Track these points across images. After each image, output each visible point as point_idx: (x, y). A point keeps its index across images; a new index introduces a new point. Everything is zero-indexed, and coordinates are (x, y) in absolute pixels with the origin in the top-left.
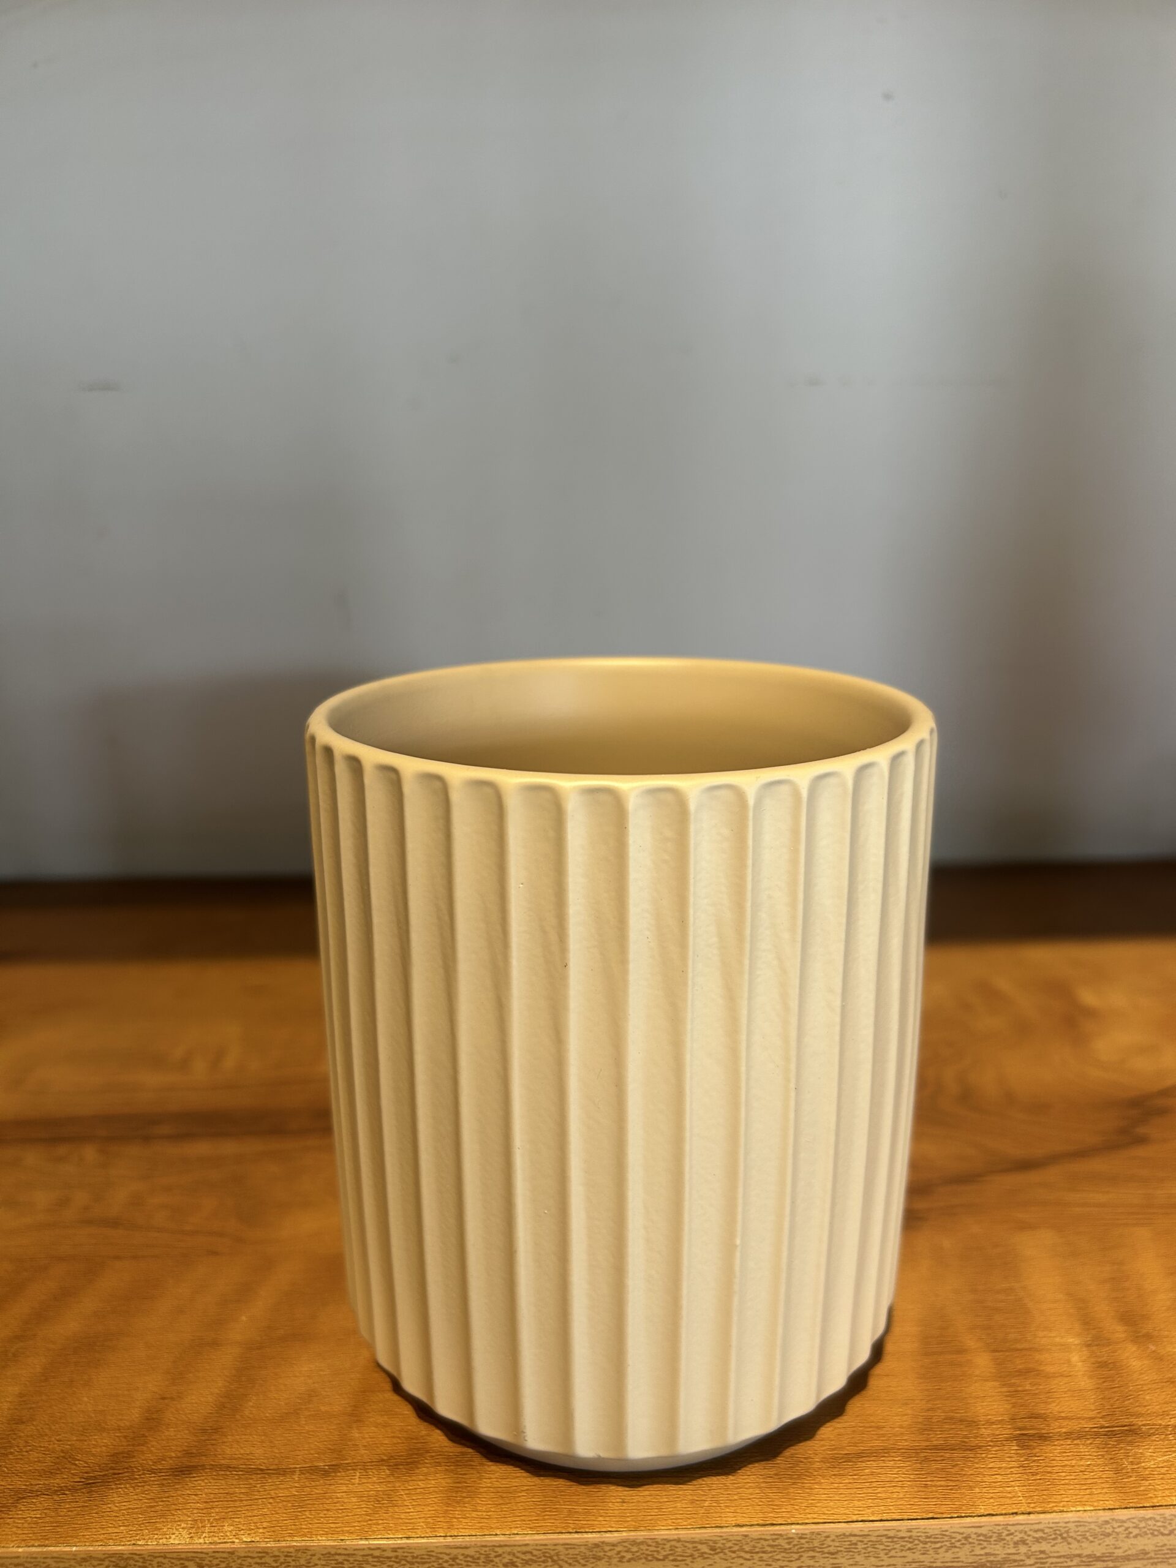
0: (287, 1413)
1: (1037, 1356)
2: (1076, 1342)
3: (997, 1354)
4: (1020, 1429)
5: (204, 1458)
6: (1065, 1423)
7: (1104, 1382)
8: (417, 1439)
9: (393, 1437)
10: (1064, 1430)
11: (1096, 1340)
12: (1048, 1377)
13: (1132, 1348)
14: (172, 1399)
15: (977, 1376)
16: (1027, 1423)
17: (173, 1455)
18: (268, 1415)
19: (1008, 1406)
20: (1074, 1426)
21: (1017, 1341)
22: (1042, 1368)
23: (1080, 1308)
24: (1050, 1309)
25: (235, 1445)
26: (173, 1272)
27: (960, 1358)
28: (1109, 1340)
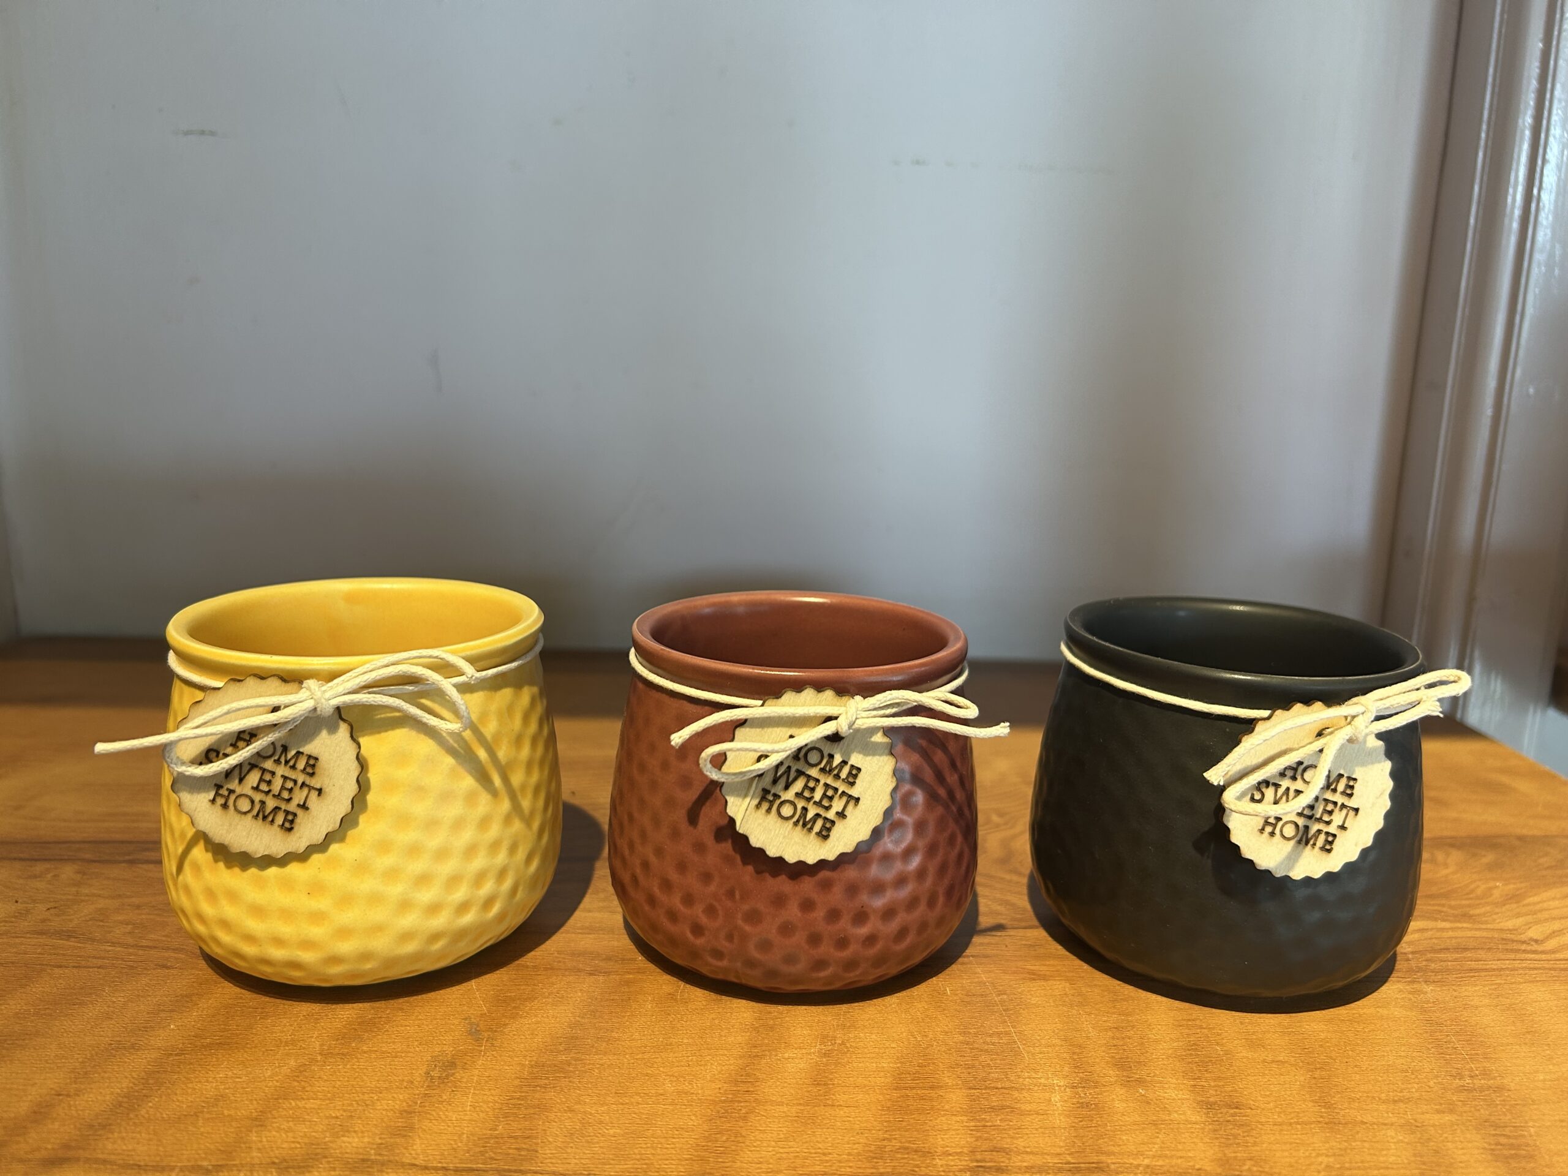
0: (185, 1115)
1: (1016, 1094)
2: (1062, 1084)
3: (973, 1091)
4: (977, 1161)
5: (81, 1151)
6: (1027, 1157)
7: (1081, 1121)
8: (318, 1144)
9: (293, 1142)
10: (1025, 1164)
11: (1084, 1082)
12: (1022, 1113)
13: (1120, 1091)
14: (68, 1096)
15: (946, 1111)
16: (987, 1156)
17: (49, 1146)
18: (165, 1116)
19: (970, 1140)
20: (1038, 1160)
21: (998, 1080)
22: (1018, 1106)
23: (1074, 1053)
24: (1041, 1053)
25: (119, 1142)
26: (114, 982)
27: (933, 1094)
28: (1097, 1082)
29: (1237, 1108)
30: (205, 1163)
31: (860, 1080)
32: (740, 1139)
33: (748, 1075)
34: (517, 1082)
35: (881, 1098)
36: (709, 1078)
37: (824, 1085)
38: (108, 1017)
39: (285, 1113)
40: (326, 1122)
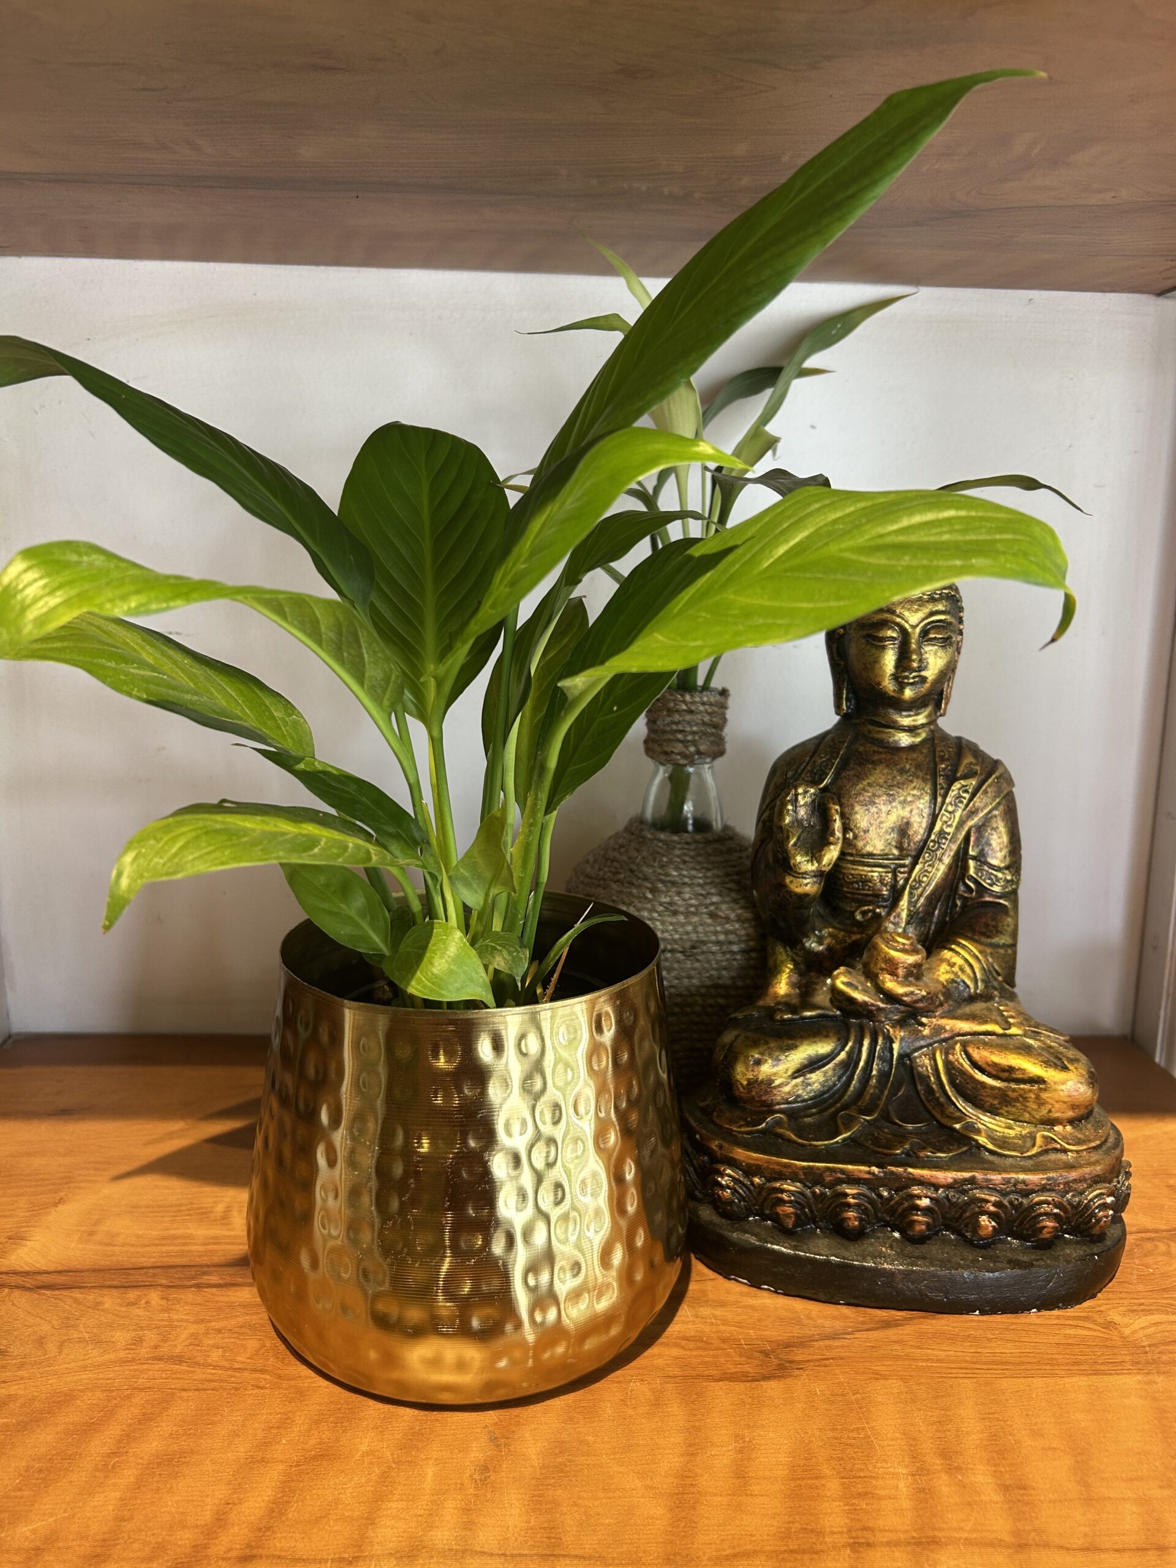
0: (319, 1517)
1: (874, 1482)
2: (904, 1472)
3: (845, 1480)
4: (854, 1538)
5: (261, 1550)
6: (886, 1534)
7: (920, 1503)
8: (414, 1537)
9: (399, 1537)
10: (885, 1540)
11: (920, 1470)
12: (880, 1498)
13: (945, 1477)
14: (234, 1504)
15: (828, 1497)
16: (860, 1534)
17: (238, 1547)
18: (306, 1518)
19: (847, 1521)
20: (893, 1536)
21: (861, 1470)
22: (876, 1492)
23: (911, 1445)
24: (889, 1446)
25: (283, 1540)
26: (229, 1402)
27: (818, 1483)
28: (929, 1470)
29: (1025, 1489)
30: (346, 1556)
31: (767, 1473)
32: (694, 1525)
33: (689, 1471)
34: (534, 1482)
35: (783, 1487)
36: (663, 1473)
37: (744, 1477)
38: (235, 1434)
39: (385, 1513)
40: (414, 1519)
